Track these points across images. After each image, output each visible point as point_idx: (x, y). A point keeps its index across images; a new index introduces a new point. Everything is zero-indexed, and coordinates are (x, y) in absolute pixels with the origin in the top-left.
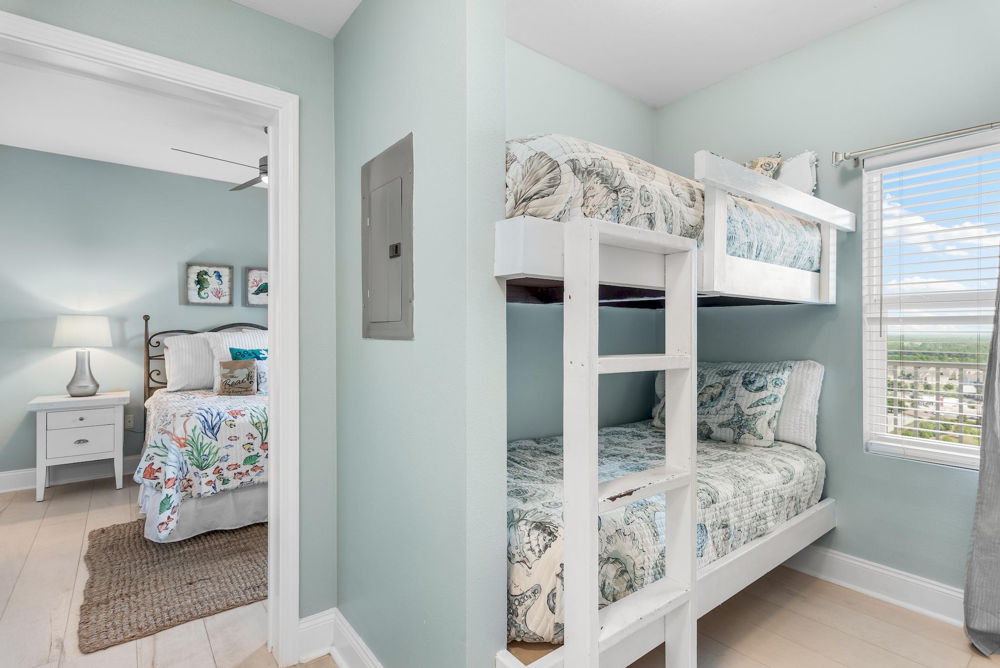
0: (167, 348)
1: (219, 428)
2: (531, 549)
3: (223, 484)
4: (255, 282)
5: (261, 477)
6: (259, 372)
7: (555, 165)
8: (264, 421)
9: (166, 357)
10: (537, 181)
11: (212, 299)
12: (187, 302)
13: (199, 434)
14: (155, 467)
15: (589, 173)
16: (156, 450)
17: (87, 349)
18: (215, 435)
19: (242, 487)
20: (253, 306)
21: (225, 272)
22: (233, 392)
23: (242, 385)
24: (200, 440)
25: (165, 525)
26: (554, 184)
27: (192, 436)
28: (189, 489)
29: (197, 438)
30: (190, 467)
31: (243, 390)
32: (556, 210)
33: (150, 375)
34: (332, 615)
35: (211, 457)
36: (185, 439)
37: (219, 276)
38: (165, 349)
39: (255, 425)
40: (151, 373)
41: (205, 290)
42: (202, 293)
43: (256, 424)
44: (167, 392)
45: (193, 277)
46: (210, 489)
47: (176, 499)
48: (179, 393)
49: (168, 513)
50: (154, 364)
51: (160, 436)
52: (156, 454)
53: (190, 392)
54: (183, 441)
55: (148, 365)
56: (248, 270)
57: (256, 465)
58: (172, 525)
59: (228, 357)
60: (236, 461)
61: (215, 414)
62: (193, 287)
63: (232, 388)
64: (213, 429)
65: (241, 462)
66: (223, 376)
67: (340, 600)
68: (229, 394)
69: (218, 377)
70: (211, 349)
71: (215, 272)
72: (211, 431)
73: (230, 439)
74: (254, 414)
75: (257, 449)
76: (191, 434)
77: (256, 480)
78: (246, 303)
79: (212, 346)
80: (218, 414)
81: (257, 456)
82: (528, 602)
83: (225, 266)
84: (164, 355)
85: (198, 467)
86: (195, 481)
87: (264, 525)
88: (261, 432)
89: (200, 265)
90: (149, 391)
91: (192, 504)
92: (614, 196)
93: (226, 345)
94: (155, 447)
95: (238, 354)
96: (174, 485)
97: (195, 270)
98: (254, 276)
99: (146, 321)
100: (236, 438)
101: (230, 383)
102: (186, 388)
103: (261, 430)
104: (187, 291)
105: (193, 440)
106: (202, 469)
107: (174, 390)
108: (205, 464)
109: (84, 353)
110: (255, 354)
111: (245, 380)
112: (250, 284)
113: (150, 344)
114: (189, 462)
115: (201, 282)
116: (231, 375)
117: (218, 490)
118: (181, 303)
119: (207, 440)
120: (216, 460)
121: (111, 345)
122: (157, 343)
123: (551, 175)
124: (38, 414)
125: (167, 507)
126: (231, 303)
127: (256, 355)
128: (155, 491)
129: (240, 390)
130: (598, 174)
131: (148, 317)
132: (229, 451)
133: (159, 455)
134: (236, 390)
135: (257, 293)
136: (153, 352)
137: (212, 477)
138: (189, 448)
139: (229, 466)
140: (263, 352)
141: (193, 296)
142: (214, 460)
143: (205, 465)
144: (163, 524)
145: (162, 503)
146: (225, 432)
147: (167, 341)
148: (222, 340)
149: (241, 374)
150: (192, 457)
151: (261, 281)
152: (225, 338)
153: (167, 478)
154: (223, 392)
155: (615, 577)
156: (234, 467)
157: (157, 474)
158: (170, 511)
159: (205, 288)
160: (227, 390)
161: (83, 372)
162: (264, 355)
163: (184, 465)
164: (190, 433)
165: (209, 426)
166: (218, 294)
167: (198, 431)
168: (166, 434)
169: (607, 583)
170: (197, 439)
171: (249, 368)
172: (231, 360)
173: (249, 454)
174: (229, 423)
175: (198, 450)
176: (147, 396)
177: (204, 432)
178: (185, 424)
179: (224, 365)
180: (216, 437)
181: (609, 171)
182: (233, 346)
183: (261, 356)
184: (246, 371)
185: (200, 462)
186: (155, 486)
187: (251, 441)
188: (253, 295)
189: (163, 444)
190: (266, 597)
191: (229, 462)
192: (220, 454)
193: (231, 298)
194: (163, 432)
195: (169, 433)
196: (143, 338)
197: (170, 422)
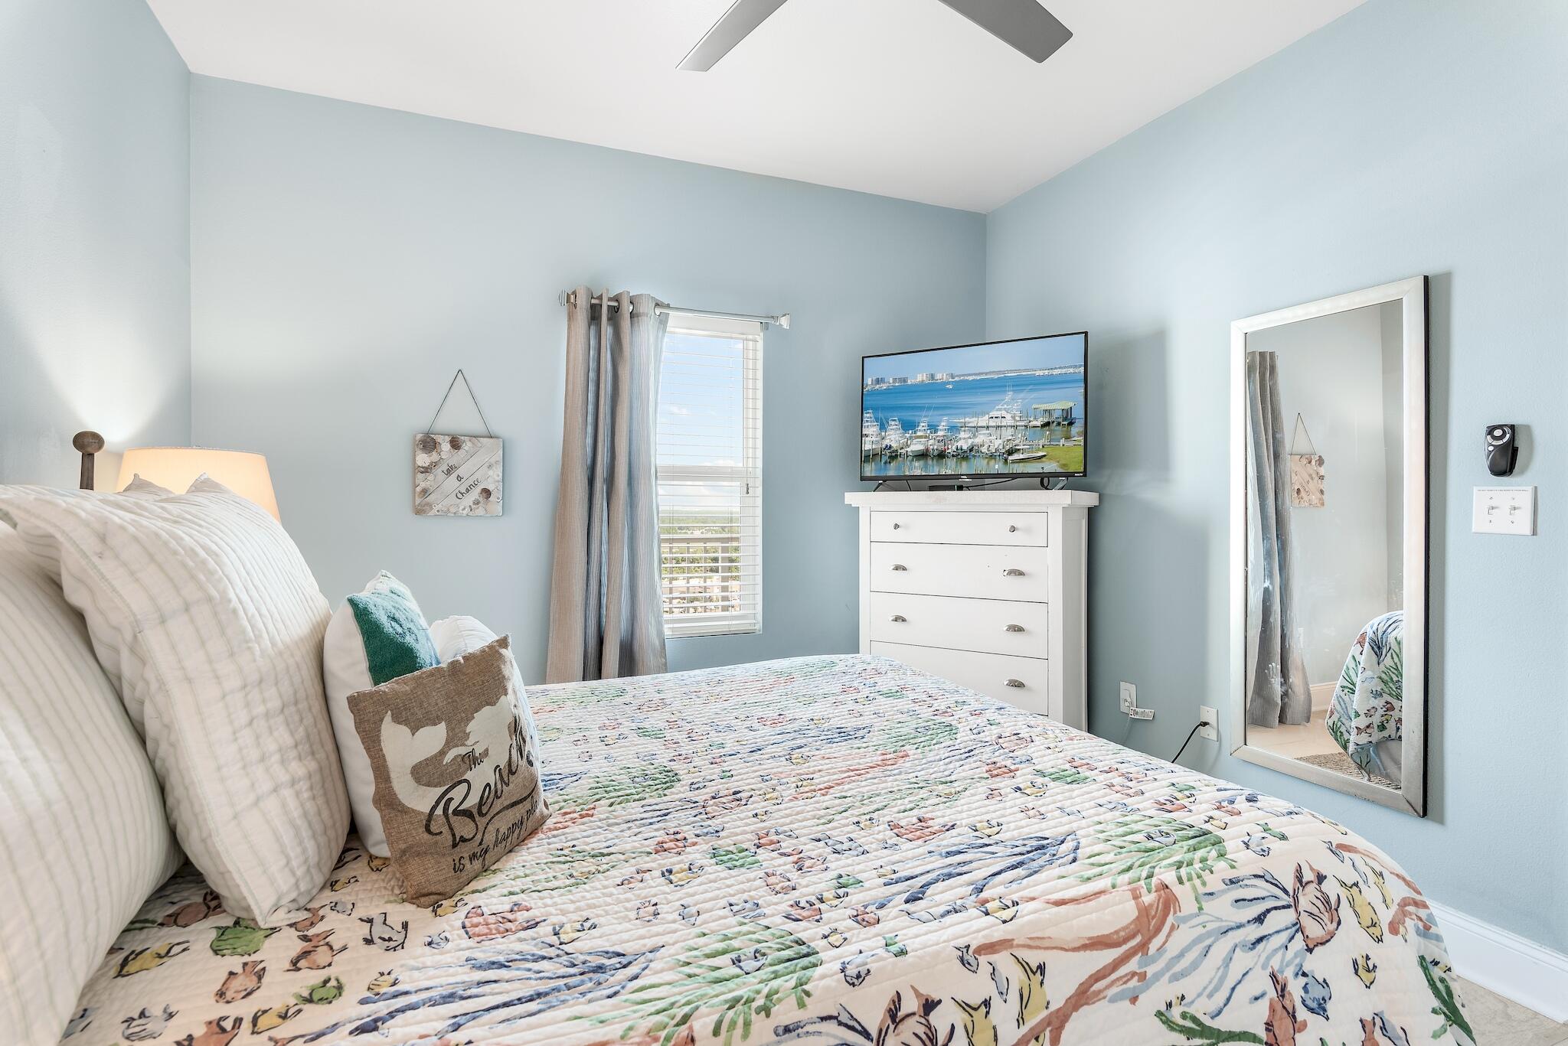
22: (495, 843)
134: (507, 826)
194: (1049, 1029)
195: (1084, 992)
197: (1035, 970)
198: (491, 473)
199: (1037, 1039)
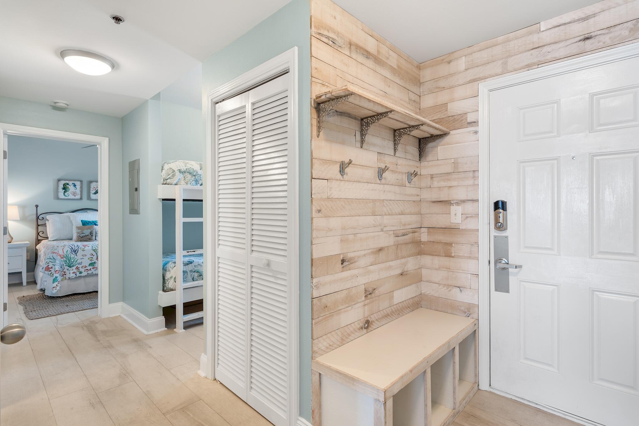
0: (48, 220)
1: (78, 251)
2: (171, 268)
3: (80, 273)
4: (93, 189)
5: (96, 271)
6: (96, 231)
7: (174, 171)
8: (97, 249)
9: (47, 225)
10: (169, 175)
11: (71, 197)
12: (58, 198)
14: (50, 267)
15: (185, 172)
18: (76, 254)
19: (88, 276)
20: (92, 200)
21: (78, 184)
22: (83, 240)
23: (87, 237)
24: (70, 256)
25: (55, 288)
26: (173, 176)
28: (65, 276)
30: (65, 267)
32: (175, 182)
33: (38, 234)
34: (121, 304)
35: (74, 262)
36: (63, 255)
37: (75, 186)
38: (47, 221)
40: (39, 232)
41: (67, 193)
42: (66, 194)
44: (49, 241)
45: (61, 186)
46: (74, 275)
47: (59, 278)
48: (55, 241)
49: (56, 283)
50: (40, 228)
51: (52, 255)
52: (50, 261)
53: (61, 241)
54: (62, 256)
55: (37, 229)
56: (91, 182)
57: (94, 266)
58: (58, 288)
59: (81, 224)
60: (85, 264)
61: (76, 246)
62: (61, 191)
63: (83, 238)
64: (75, 251)
65: (87, 265)
66: (78, 233)
67: (124, 299)
68: (81, 241)
69: (75, 234)
70: (71, 221)
71: (73, 184)
73: (83, 255)
74: (93, 246)
75: (95, 260)
76: (66, 253)
77: (94, 273)
78: (89, 198)
79: (72, 219)
80: (77, 246)
81: (95, 263)
82: (169, 280)
83: (78, 181)
85: (69, 266)
86: (67, 272)
87: (97, 292)
89: (65, 180)
90: (38, 241)
91: (66, 282)
92: (194, 177)
93: (79, 219)
94: (50, 259)
95: (85, 223)
96: (59, 273)
97: (62, 183)
98: (93, 185)
99: (37, 208)
100: (85, 256)
101: (81, 236)
102: (58, 239)
103: (96, 252)
104: (58, 193)
105: (66, 256)
106: (70, 267)
107: (52, 240)
108: (72, 265)
111: (89, 234)
112: (91, 189)
113: (39, 219)
114: (65, 264)
115: (65, 188)
117: (78, 276)
118: (54, 200)
119: (72, 256)
120: (77, 264)
121: (19, 219)
122: (42, 218)
123: (173, 174)
125: (56, 281)
126: (81, 199)
127: (95, 223)
128: (50, 276)
129: (87, 239)
130: (188, 172)
131: (38, 206)
132: (82, 260)
135: (95, 193)
136: (40, 222)
137: (75, 271)
138: (65, 259)
141: (61, 195)
144: (54, 287)
145: (54, 280)
146: (80, 253)
147: (48, 217)
148: (77, 217)
149: (87, 232)
153: (56, 270)
154: (78, 240)
155: (197, 276)
156: (84, 267)
157: (51, 269)
158: (57, 282)
159: (68, 191)
160: (80, 239)
163: (63, 266)
165: (73, 250)
166: (74, 194)
167: (69, 252)
168: (55, 254)
169: (194, 278)
170: (68, 256)
171: (91, 229)
172: (82, 226)
173: (91, 262)
174: (82, 249)
175: (68, 260)
176: (37, 244)
177: (71, 253)
178: (63, 249)
179: (78, 228)
181: (192, 171)
182: (83, 219)
183: (97, 224)
184: (89, 231)
185: (70, 264)
186: (50, 274)
187: (92, 257)
188: (93, 195)
190: (97, 308)
191: (82, 265)
192: (78, 262)
193: (81, 196)
196: (35, 216)
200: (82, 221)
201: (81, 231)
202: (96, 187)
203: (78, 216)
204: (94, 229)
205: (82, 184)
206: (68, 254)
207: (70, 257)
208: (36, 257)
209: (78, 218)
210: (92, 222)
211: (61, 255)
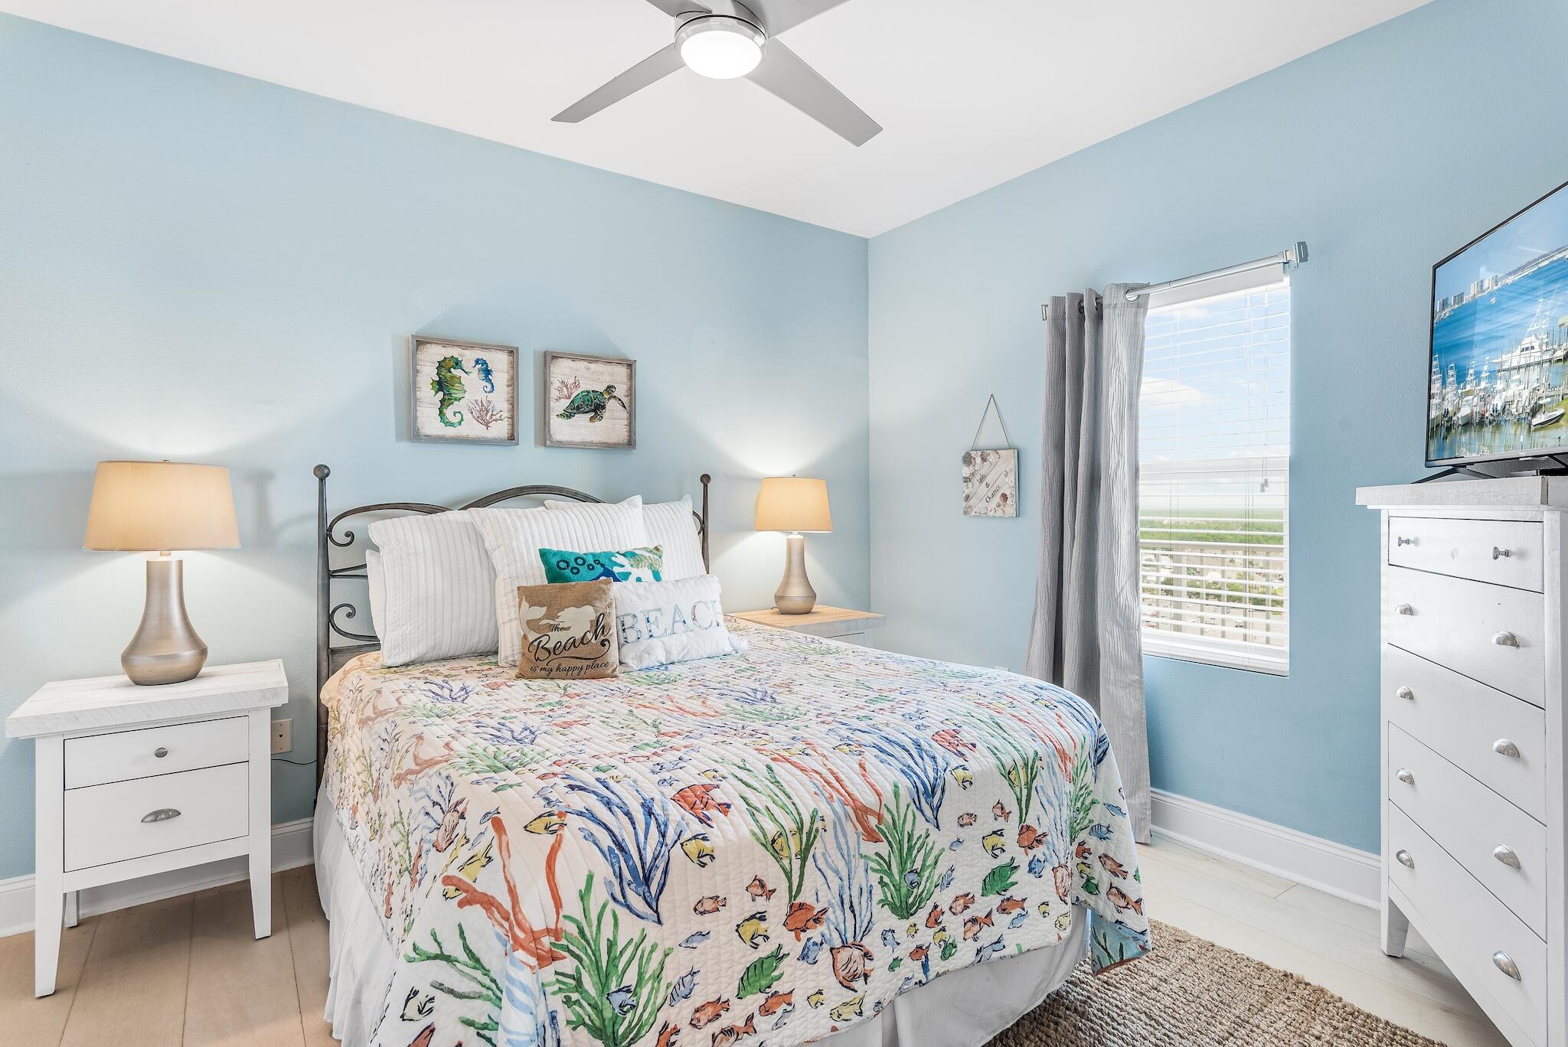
0: (376, 549)
1: (665, 872)
4: (565, 389)
6: (620, 615)
8: (794, 827)
9: (371, 571)
11: (472, 428)
12: (414, 435)
13: (604, 906)
16: (440, 971)
17: (175, 556)
18: (653, 903)
20: (561, 445)
21: (499, 362)
22: (558, 669)
23: (583, 651)
24: (607, 932)
27: (580, 916)
29: (595, 923)
31: (585, 663)
33: (330, 618)
35: (644, 992)
36: (556, 933)
37: (486, 372)
38: (368, 552)
39: (769, 847)
40: (334, 612)
41: (456, 406)
42: (449, 412)
43: (774, 841)
44: (385, 666)
45: (428, 373)
48: (416, 671)
50: (340, 590)
52: (440, 987)
54: (547, 941)
55: (326, 590)
56: (549, 358)
59: (538, 576)
60: (714, 988)
62: (429, 397)
63: (555, 660)
64: (647, 880)
65: (730, 991)
66: (527, 626)
68: (549, 675)
69: (508, 626)
70: (487, 552)
71: (477, 362)
72: (640, 890)
73: (699, 910)
75: (777, 932)
76: (576, 910)
78: (544, 437)
79: (489, 543)
80: (648, 811)
81: (778, 957)
83: (500, 348)
84: (365, 566)
85: (598, 1033)
88: (788, 867)
89: (446, 343)
90: (329, 660)
93: (528, 543)
94: (436, 957)
95: (563, 565)
97: (436, 353)
99: (322, 480)
100: (719, 902)
101: (550, 645)
103: (786, 862)
104: (416, 405)
105: (582, 932)
107: (400, 659)
108: (626, 1024)
109: (167, 565)
110: (603, 565)
111: (589, 635)
112: (554, 393)
113: (333, 540)
114: (564, 1015)
115: (445, 384)
116: (552, 622)
118: (399, 438)
119: (630, 928)
120: (659, 1001)
121: (235, 542)
122: (347, 535)
124: (40, 747)
126: (512, 437)
127: (603, 569)
129: (579, 663)
131: (326, 471)
132: (698, 956)
133: (451, 992)
134: (565, 664)
135: (568, 415)
136: (338, 559)
138: (569, 965)
139: (697, 1011)
140: (620, 559)
141: (429, 421)
142: (654, 1003)
143: (629, 1029)
146: (682, 886)
147: (378, 529)
148: (516, 529)
149: (576, 621)
150: (575, 996)
151: (576, 385)
152: (521, 521)
154: (533, 669)
156: (710, 1010)
159: (456, 399)
160: (543, 664)
161: (165, 618)
162: (623, 566)
163: (546, 1029)
164: (572, 906)
165: (632, 870)
166: (484, 415)
167: (599, 895)
168: (478, 907)
170: (594, 929)
171: (598, 604)
172: (546, 581)
174: (693, 847)
175: (598, 968)
176: (325, 670)
177: (620, 898)
178: (547, 865)
179: (529, 595)
180: (656, 912)
183: (616, 570)
184: (589, 613)
185: (608, 1014)
189: (466, 948)
192: (670, 976)
193: (513, 425)
194: (464, 895)
195: (492, 904)
196: (314, 525)
197: (487, 856)
198: (1007, 479)
199: (457, 889)
200: (544, 554)
201: (545, 617)
202: (571, 381)
203: (519, 525)
204: (609, 605)
205: (514, 366)
206: (594, 917)
207: (611, 945)
208: (322, 741)
209: (522, 539)
210: (590, 560)
211: (535, 937)
